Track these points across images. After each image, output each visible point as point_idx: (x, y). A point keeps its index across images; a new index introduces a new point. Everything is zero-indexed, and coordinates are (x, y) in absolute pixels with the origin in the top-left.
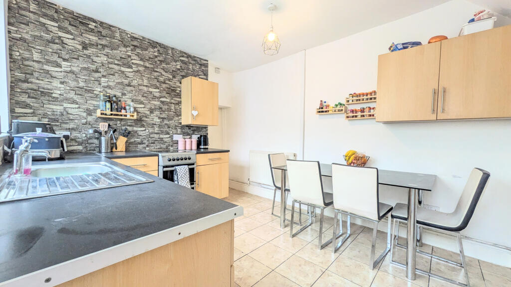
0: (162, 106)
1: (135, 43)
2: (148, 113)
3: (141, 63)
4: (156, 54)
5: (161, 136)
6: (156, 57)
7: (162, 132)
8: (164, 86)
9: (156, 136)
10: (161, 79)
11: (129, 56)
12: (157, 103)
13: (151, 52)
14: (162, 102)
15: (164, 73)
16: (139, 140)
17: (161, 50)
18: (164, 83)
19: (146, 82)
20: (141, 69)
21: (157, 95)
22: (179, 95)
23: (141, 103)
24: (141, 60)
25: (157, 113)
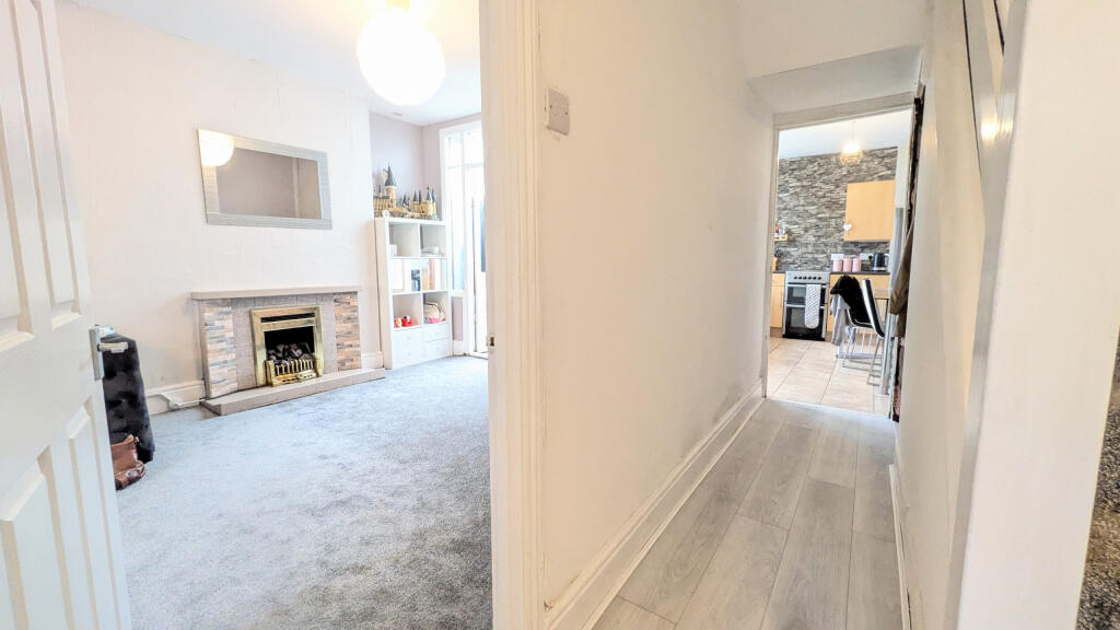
0: (819, 223)
1: (794, 166)
2: (802, 232)
3: (799, 184)
4: (816, 168)
5: (816, 256)
6: (815, 171)
7: (817, 252)
8: (823, 200)
9: (810, 256)
10: (820, 194)
11: (787, 182)
12: (813, 221)
13: (811, 168)
14: (820, 219)
15: (823, 186)
16: (791, 260)
17: (821, 162)
18: (824, 197)
19: (802, 202)
20: (798, 190)
21: (814, 212)
22: (843, 206)
23: (796, 223)
24: (799, 180)
25: (813, 231)
